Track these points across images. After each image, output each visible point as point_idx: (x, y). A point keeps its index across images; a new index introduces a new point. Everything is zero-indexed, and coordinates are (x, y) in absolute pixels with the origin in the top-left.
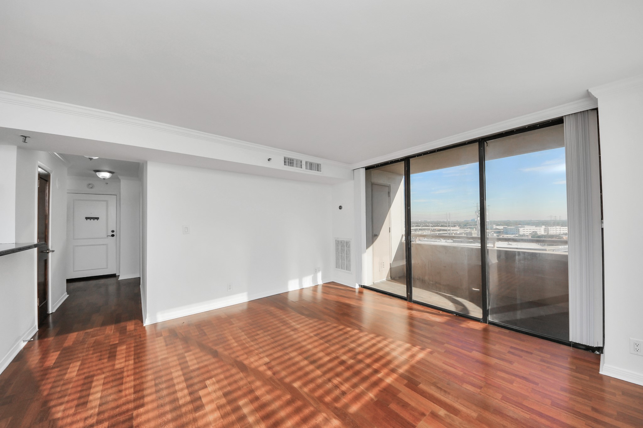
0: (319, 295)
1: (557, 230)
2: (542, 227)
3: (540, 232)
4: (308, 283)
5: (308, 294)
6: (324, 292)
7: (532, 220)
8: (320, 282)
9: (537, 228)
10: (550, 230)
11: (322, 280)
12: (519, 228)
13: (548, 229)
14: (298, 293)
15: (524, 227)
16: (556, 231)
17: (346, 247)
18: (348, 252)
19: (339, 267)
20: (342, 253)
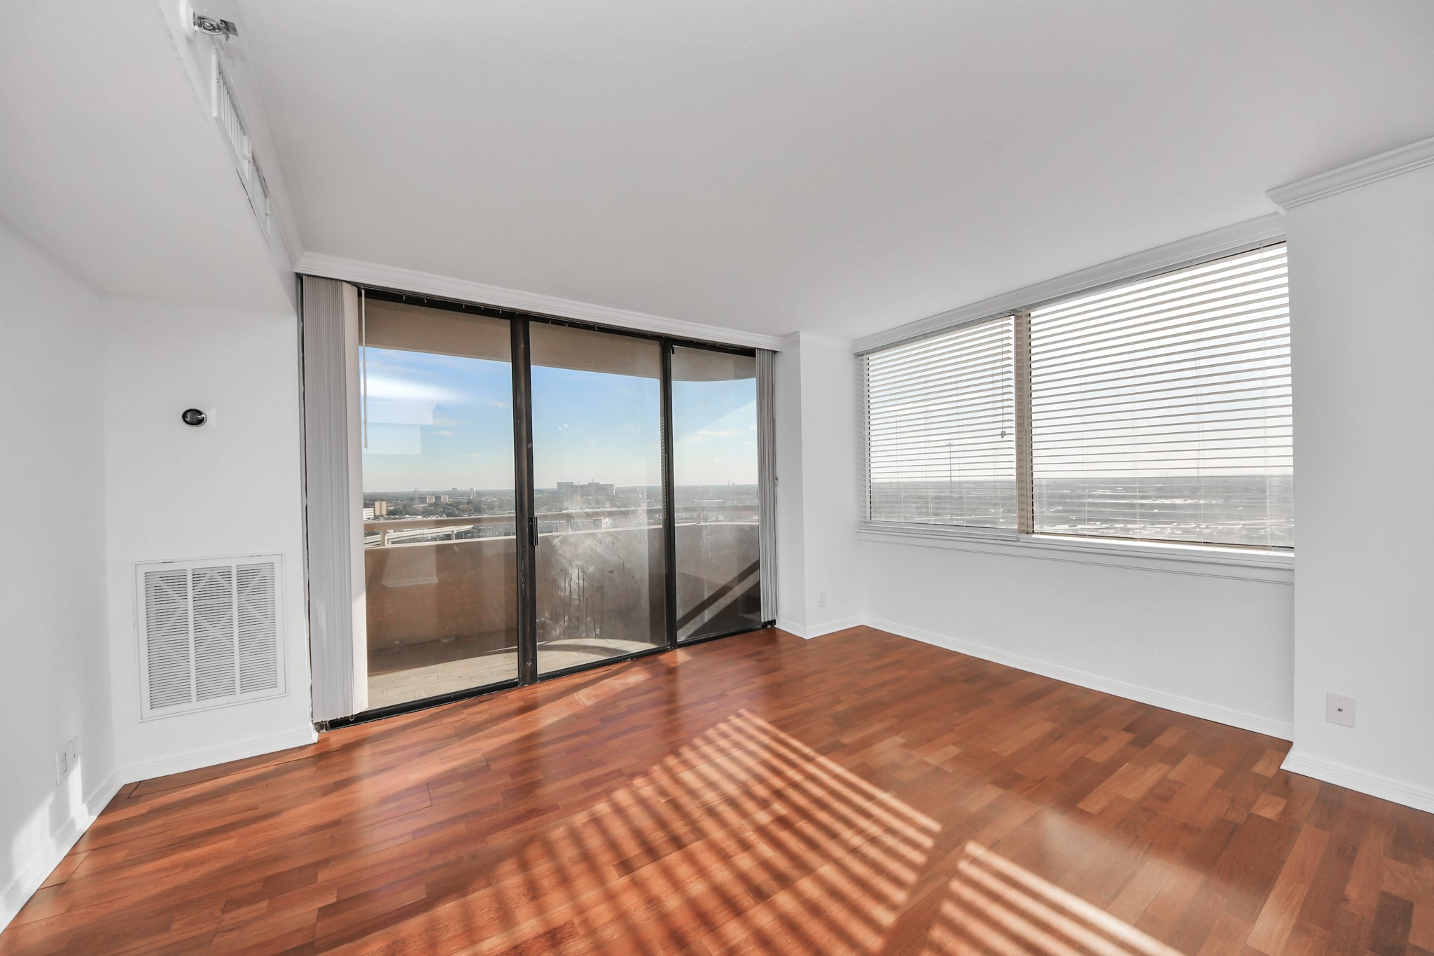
8: (84, 822)
11: (86, 803)
17: (240, 591)
18: (254, 611)
19: (182, 695)
20: (206, 624)
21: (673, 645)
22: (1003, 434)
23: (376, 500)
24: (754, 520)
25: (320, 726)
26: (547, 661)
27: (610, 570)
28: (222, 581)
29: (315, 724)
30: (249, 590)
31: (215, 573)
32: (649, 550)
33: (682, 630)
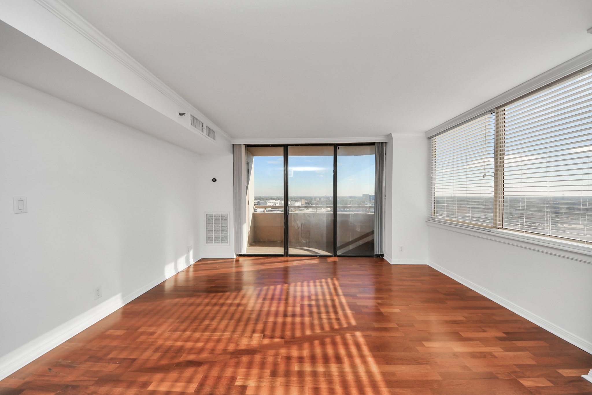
0: (191, 274)
3: (277, 204)
4: (182, 266)
5: (182, 278)
6: (195, 270)
8: (192, 262)
11: (193, 259)
14: (173, 279)
15: (269, 201)
17: (222, 220)
18: (224, 225)
19: (211, 242)
20: (216, 227)
21: (335, 255)
24: (372, 212)
26: (292, 251)
28: (219, 217)
29: (236, 254)
30: (223, 220)
31: (217, 215)
32: (327, 220)
33: (339, 251)
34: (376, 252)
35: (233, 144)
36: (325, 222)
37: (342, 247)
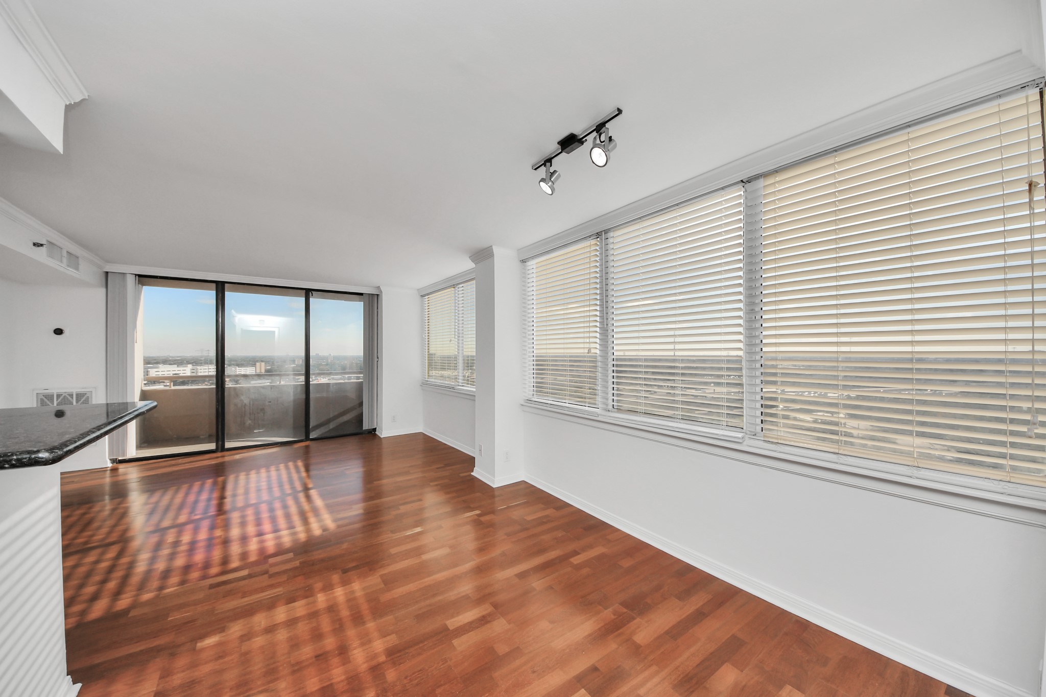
1: (210, 370)
2: (187, 367)
7: (171, 355)
9: (179, 369)
10: (200, 371)
12: (149, 370)
13: (197, 369)
16: (208, 372)
17: (77, 402)
21: (307, 438)
22: (451, 341)
23: (257, 361)
24: (359, 379)
25: (114, 461)
26: (232, 443)
27: (269, 401)
28: (69, 398)
29: (110, 460)
30: (81, 401)
31: (66, 394)
32: (293, 392)
33: (314, 432)
34: (366, 426)
35: (107, 273)
36: (292, 394)
37: (317, 427)
